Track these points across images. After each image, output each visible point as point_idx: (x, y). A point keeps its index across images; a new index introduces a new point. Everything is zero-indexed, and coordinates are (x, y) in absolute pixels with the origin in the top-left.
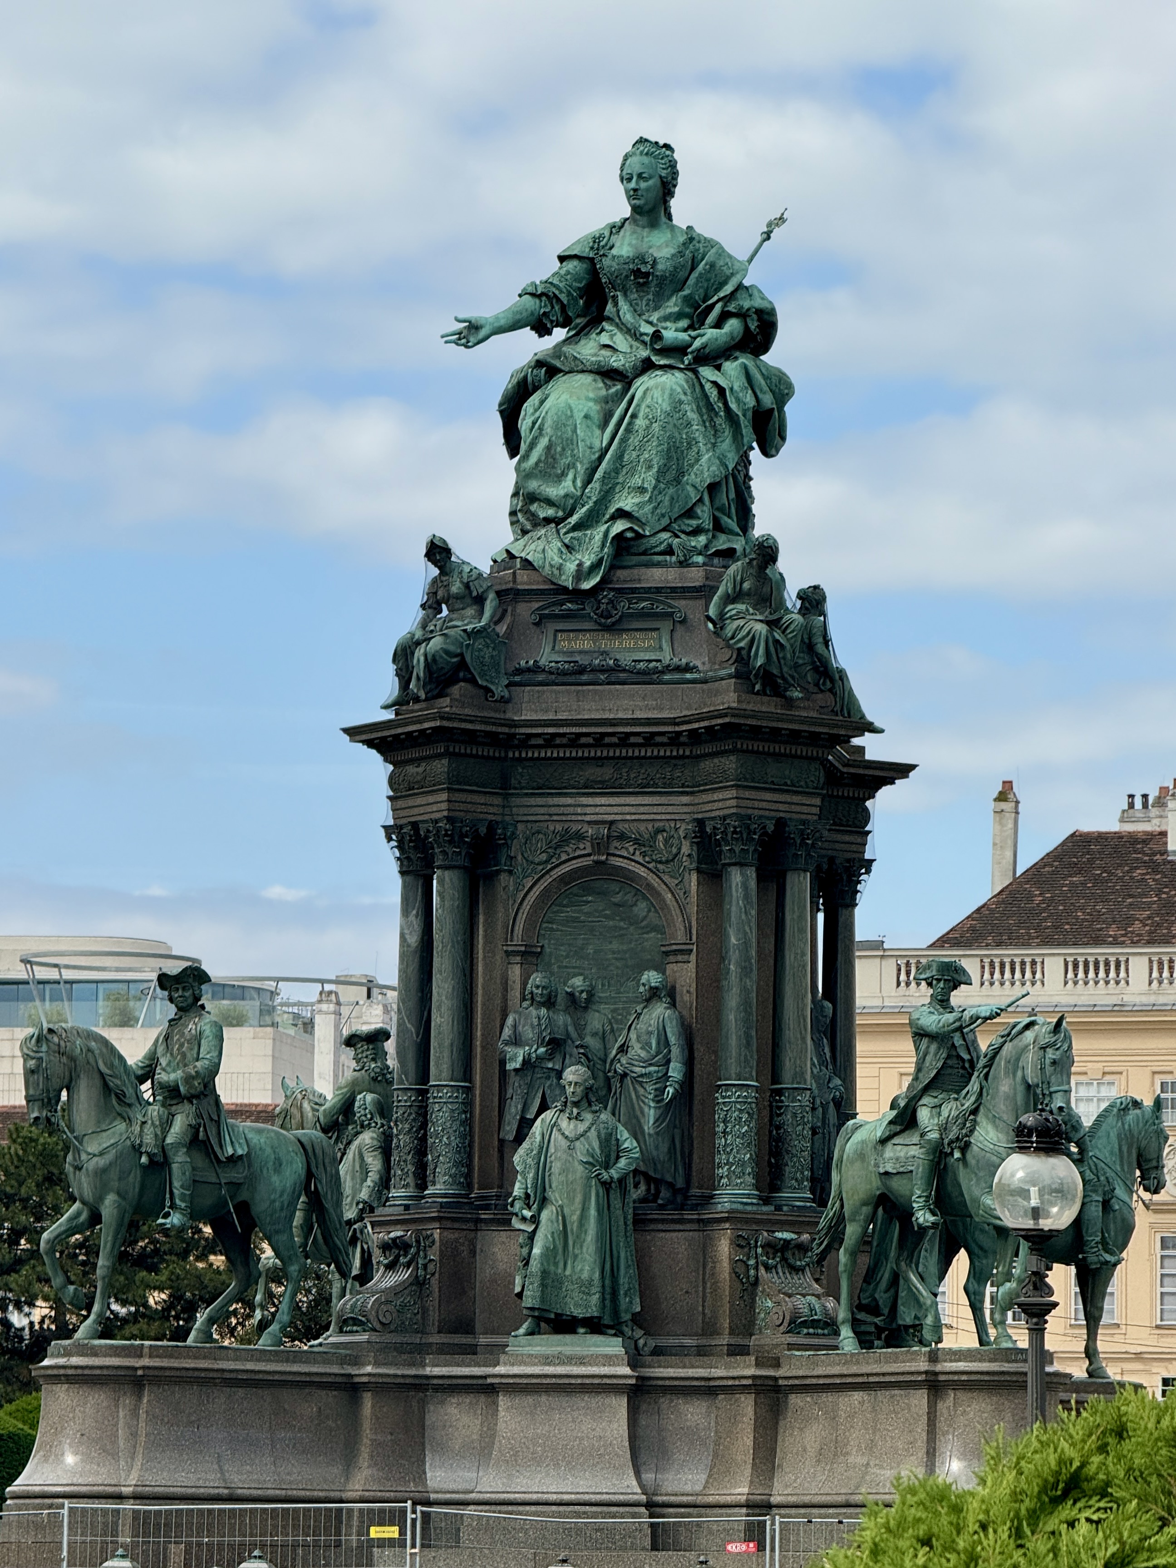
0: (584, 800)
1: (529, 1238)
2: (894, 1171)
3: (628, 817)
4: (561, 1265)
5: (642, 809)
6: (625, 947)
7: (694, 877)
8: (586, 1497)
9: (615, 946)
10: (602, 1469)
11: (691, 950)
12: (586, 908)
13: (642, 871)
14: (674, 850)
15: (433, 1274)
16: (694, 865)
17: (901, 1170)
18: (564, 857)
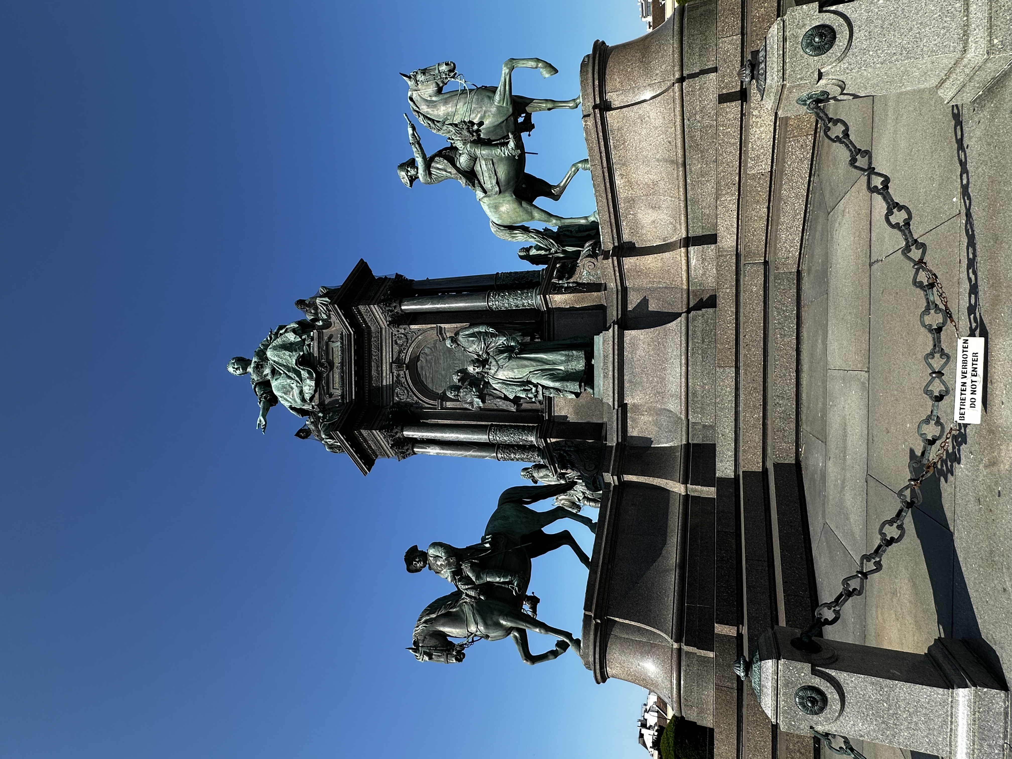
0: (384, 374)
1: (546, 389)
2: (495, 177)
3: (391, 356)
4: (559, 371)
5: (388, 350)
6: (442, 357)
7: (413, 327)
8: (684, 349)
9: (441, 362)
10: (666, 342)
11: (440, 327)
12: (428, 375)
13: (411, 350)
14: (403, 336)
15: (572, 443)
16: (407, 326)
17: (494, 172)
18: (406, 383)
